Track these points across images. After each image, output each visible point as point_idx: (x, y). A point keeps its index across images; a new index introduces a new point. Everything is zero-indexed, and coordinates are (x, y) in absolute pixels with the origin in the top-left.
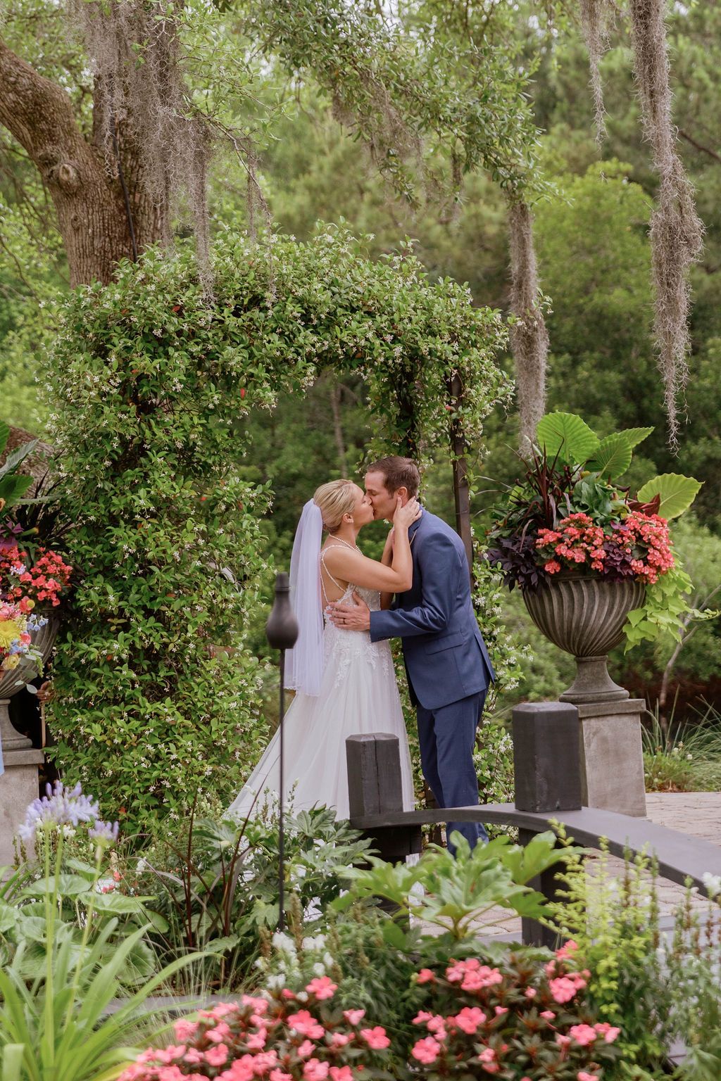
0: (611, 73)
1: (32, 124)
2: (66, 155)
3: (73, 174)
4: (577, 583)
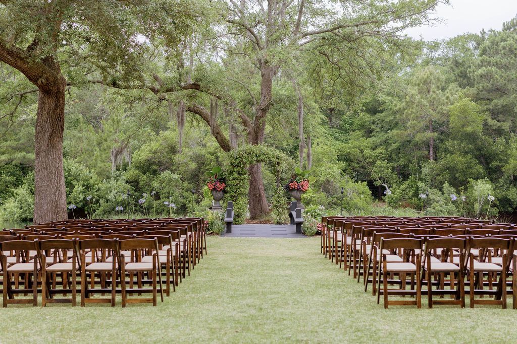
0: (478, 76)
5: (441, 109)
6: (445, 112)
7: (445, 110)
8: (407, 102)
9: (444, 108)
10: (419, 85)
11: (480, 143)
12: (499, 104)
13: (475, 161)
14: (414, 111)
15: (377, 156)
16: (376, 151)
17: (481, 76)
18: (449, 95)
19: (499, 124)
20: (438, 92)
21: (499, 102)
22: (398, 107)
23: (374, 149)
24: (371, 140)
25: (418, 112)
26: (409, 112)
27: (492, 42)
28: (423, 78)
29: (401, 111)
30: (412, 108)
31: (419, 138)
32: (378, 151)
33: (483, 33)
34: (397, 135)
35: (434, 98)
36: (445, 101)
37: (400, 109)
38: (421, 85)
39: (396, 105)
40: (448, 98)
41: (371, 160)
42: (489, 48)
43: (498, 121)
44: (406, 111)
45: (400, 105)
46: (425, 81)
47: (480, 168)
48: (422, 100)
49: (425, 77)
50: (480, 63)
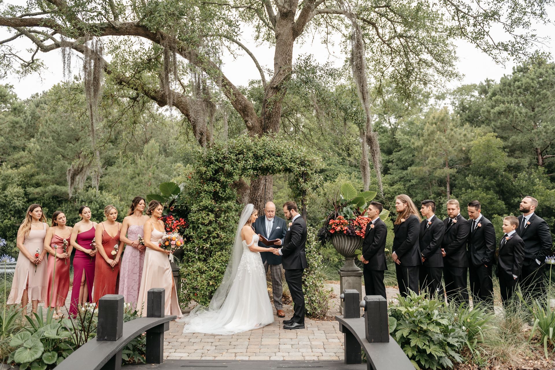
0: (495, 113)
1: (243, 112)
2: (250, 120)
3: (251, 124)
4: (341, 236)
5: (461, 145)
6: (464, 149)
7: (464, 146)
8: (424, 140)
9: (463, 144)
10: (436, 124)
11: (500, 179)
12: (518, 140)
13: (496, 196)
14: (433, 147)
15: (395, 192)
16: (394, 187)
17: (499, 113)
18: (465, 132)
19: (517, 161)
20: (455, 130)
21: (518, 138)
22: (416, 144)
23: (391, 186)
24: (388, 177)
25: (437, 149)
26: (428, 149)
27: (504, 84)
28: (439, 116)
29: (419, 149)
30: (431, 146)
31: (439, 173)
32: (396, 187)
33: (488, 81)
34: (415, 171)
35: (452, 136)
36: (463, 139)
37: (418, 146)
38: (439, 123)
39: (413, 143)
40: (465, 135)
41: (389, 196)
42: (500, 89)
43: (516, 158)
44: (424, 148)
45: (419, 143)
46: (442, 120)
47: (501, 204)
48: (442, 137)
49: (442, 115)
50: (494, 103)
